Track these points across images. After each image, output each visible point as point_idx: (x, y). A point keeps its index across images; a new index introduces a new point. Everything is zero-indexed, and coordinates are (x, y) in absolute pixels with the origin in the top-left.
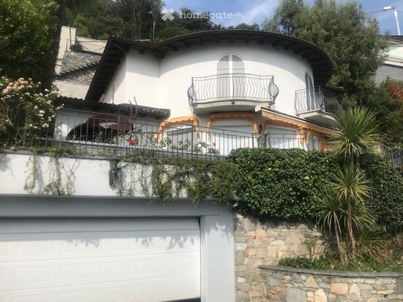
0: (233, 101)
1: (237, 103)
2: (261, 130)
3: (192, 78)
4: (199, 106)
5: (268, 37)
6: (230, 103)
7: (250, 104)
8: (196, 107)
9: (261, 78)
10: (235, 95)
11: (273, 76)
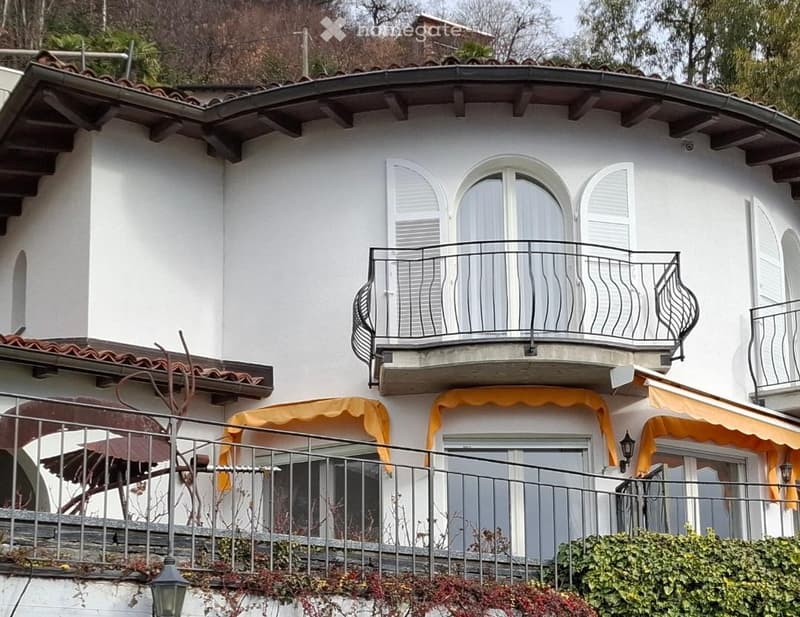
0: (529, 345)
1: (544, 354)
2: (628, 456)
3: (372, 249)
4: (399, 362)
5: (659, 98)
6: (517, 354)
7: (594, 357)
8: (387, 365)
9: (634, 258)
10: (538, 325)
11: (677, 254)
